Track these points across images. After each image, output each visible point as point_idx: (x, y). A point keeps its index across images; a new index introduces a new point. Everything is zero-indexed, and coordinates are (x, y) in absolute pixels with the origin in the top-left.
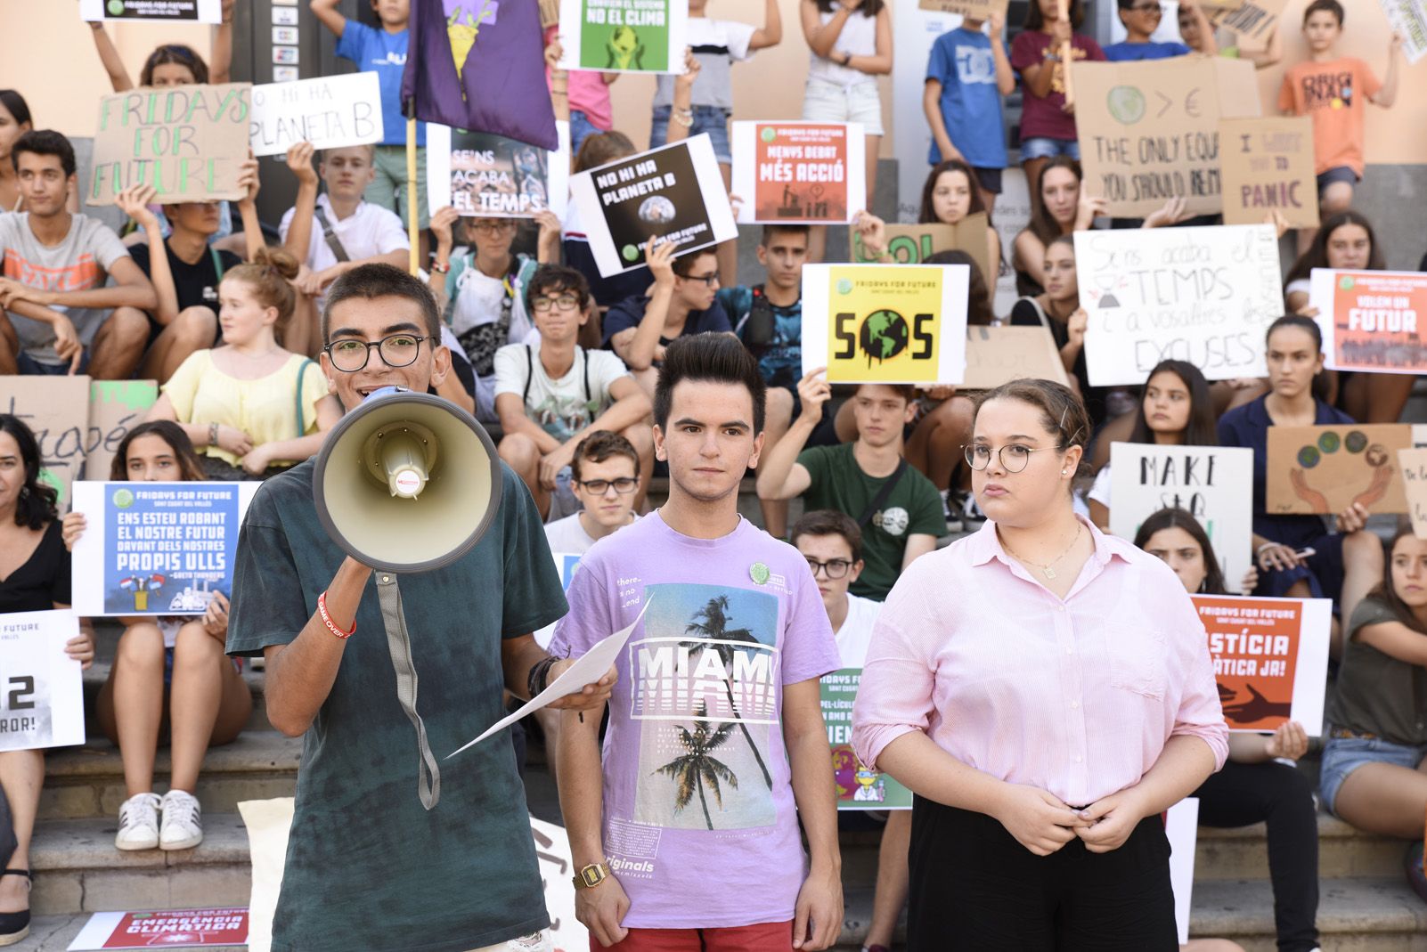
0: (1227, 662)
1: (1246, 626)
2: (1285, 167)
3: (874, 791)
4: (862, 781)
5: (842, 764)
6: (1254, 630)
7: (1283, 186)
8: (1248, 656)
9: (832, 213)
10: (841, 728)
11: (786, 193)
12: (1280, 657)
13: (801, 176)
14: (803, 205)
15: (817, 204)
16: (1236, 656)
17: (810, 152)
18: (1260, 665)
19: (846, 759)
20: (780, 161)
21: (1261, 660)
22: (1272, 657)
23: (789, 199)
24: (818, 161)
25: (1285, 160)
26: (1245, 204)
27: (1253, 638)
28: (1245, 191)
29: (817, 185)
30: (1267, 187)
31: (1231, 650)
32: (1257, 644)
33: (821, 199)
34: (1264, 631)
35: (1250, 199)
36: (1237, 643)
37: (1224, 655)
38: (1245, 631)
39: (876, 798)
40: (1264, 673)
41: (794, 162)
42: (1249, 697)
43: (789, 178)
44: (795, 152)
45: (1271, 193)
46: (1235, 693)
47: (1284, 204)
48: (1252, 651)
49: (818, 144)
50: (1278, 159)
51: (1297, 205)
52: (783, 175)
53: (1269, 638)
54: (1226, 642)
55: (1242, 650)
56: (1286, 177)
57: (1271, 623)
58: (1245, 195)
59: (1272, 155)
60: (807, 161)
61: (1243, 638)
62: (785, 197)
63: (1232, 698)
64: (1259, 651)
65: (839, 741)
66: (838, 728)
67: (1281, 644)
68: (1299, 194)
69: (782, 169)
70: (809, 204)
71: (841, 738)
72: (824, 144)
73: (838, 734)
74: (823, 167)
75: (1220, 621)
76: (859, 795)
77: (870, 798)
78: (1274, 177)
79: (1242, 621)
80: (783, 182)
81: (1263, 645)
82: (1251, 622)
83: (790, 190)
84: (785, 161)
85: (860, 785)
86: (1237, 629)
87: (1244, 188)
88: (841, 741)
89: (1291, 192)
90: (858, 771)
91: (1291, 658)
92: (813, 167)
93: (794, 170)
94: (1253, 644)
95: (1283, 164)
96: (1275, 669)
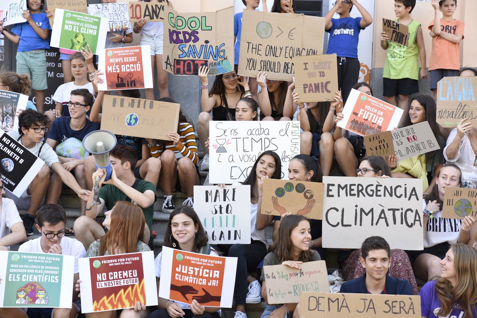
0: (195, 278)
1: (202, 265)
2: (324, 76)
3: (44, 300)
4: (39, 296)
5: (31, 289)
6: (205, 267)
7: (322, 83)
8: (203, 277)
9: (138, 85)
10: (32, 275)
11: (118, 77)
12: (216, 279)
13: (123, 70)
14: (125, 82)
15: (131, 81)
16: (198, 276)
17: (126, 60)
18: (208, 281)
19: (33, 287)
20: (114, 64)
21: (208, 279)
22: (213, 278)
23: (120, 80)
24: (129, 63)
25: (323, 72)
26: (305, 92)
27: (205, 270)
28: (305, 87)
29: (130, 73)
30: (315, 84)
31: (196, 274)
32: (206, 273)
33: (132, 79)
34: (210, 268)
35: (307, 89)
36: (199, 272)
37: (193, 275)
38: (202, 267)
39: (45, 303)
40: (209, 284)
41: (120, 64)
42: (203, 294)
43: (118, 71)
44: (120, 60)
45: (317, 87)
46: (198, 291)
47: (323, 92)
48: (204, 275)
49: (129, 56)
50: (320, 72)
51: (329, 92)
52: (116, 70)
53: (211, 271)
54: (194, 271)
55: (201, 275)
56: (324, 80)
57: (213, 265)
58: (305, 88)
59: (317, 71)
60: (125, 64)
61: (201, 270)
62: (118, 79)
63: (197, 293)
64: (207, 275)
65: (30, 280)
66: (31, 276)
67: (217, 274)
68: (329, 87)
69: (115, 68)
70: (128, 81)
71: (31, 279)
72: (132, 56)
73: (31, 278)
74: (132, 65)
75: (192, 262)
76: (37, 302)
77: (42, 303)
78: (318, 80)
79: (201, 263)
80: (116, 72)
81: (209, 273)
82: (204, 264)
83: (120, 76)
84: (117, 64)
85: (38, 298)
86: (199, 266)
87: (304, 85)
88: (32, 281)
89: (326, 86)
90: (38, 292)
91: (221, 279)
92: (127, 66)
93: (120, 68)
94: (205, 273)
95: (322, 74)
96: (214, 283)
